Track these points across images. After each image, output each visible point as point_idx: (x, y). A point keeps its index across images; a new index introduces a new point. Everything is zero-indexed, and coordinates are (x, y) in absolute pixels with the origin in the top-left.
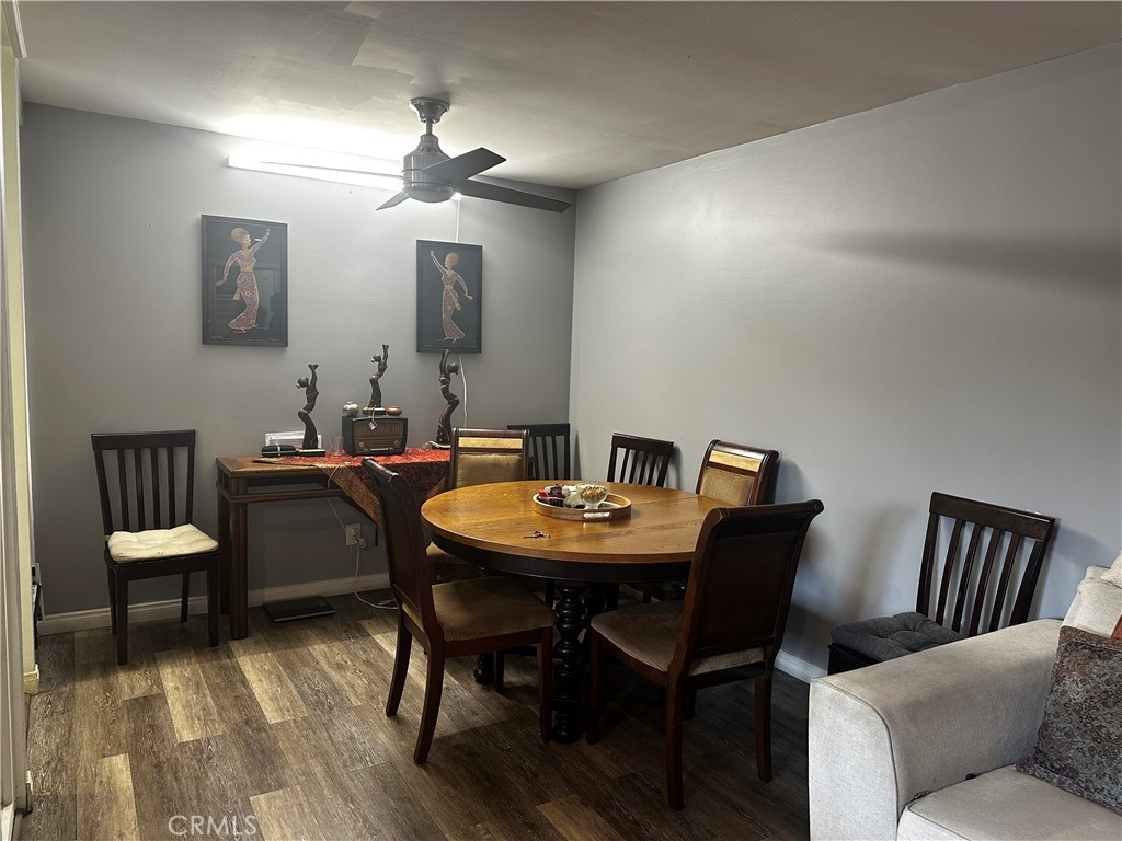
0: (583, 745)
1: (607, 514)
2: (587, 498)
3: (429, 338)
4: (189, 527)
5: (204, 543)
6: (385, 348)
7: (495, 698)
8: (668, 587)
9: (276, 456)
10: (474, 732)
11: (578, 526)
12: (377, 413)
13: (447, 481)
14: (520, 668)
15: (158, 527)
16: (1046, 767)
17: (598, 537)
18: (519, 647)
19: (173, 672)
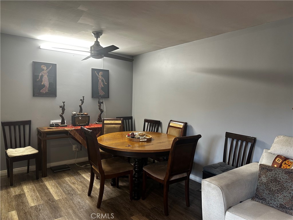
0: (141, 200)
1: (146, 140)
2: (141, 136)
3: (95, 94)
4: (30, 147)
5: (35, 151)
6: (83, 97)
7: (117, 189)
8: (161, 158)
9: (54, 127)
10: (112, 199)
11: (139, 143)
12: (81, 114)
13: (101, 132)
14: (122, 181)
15: (20, 147)
16: (258, 199)
17: (144, 146)
18: (123, 176)
19: (27, 187)
